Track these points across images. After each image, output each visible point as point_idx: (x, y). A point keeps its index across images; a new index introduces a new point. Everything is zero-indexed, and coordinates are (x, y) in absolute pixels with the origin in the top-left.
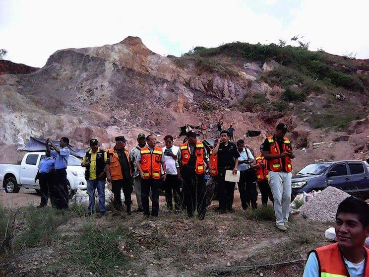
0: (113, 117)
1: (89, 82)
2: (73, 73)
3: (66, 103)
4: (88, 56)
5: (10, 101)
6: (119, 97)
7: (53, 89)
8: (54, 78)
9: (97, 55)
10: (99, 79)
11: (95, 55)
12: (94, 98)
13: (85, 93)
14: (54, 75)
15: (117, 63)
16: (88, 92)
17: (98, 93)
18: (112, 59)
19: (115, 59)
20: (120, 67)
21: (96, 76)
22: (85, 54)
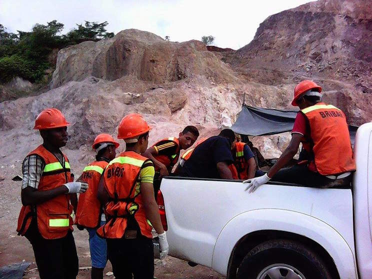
0: (360, 85)
1: (314, 44)
2: (291, 38)
3: (286, 74)
4: (310, 13)
5: (212, 70)
6: (361, 58)
7: (266, 61)
8: (266, 49)
9: (322, 9)
10: (329, 39)
11: (319, 11)
12: (325, 64)
13: (309, 59)
14: (266, 44)
15: (351, 15)
16: (314, 58)
17: (328, 58)
18: (343, 12)
19: (348, 11)
20: (356, 21)
21: (324, 35)
22: (305, 11)
